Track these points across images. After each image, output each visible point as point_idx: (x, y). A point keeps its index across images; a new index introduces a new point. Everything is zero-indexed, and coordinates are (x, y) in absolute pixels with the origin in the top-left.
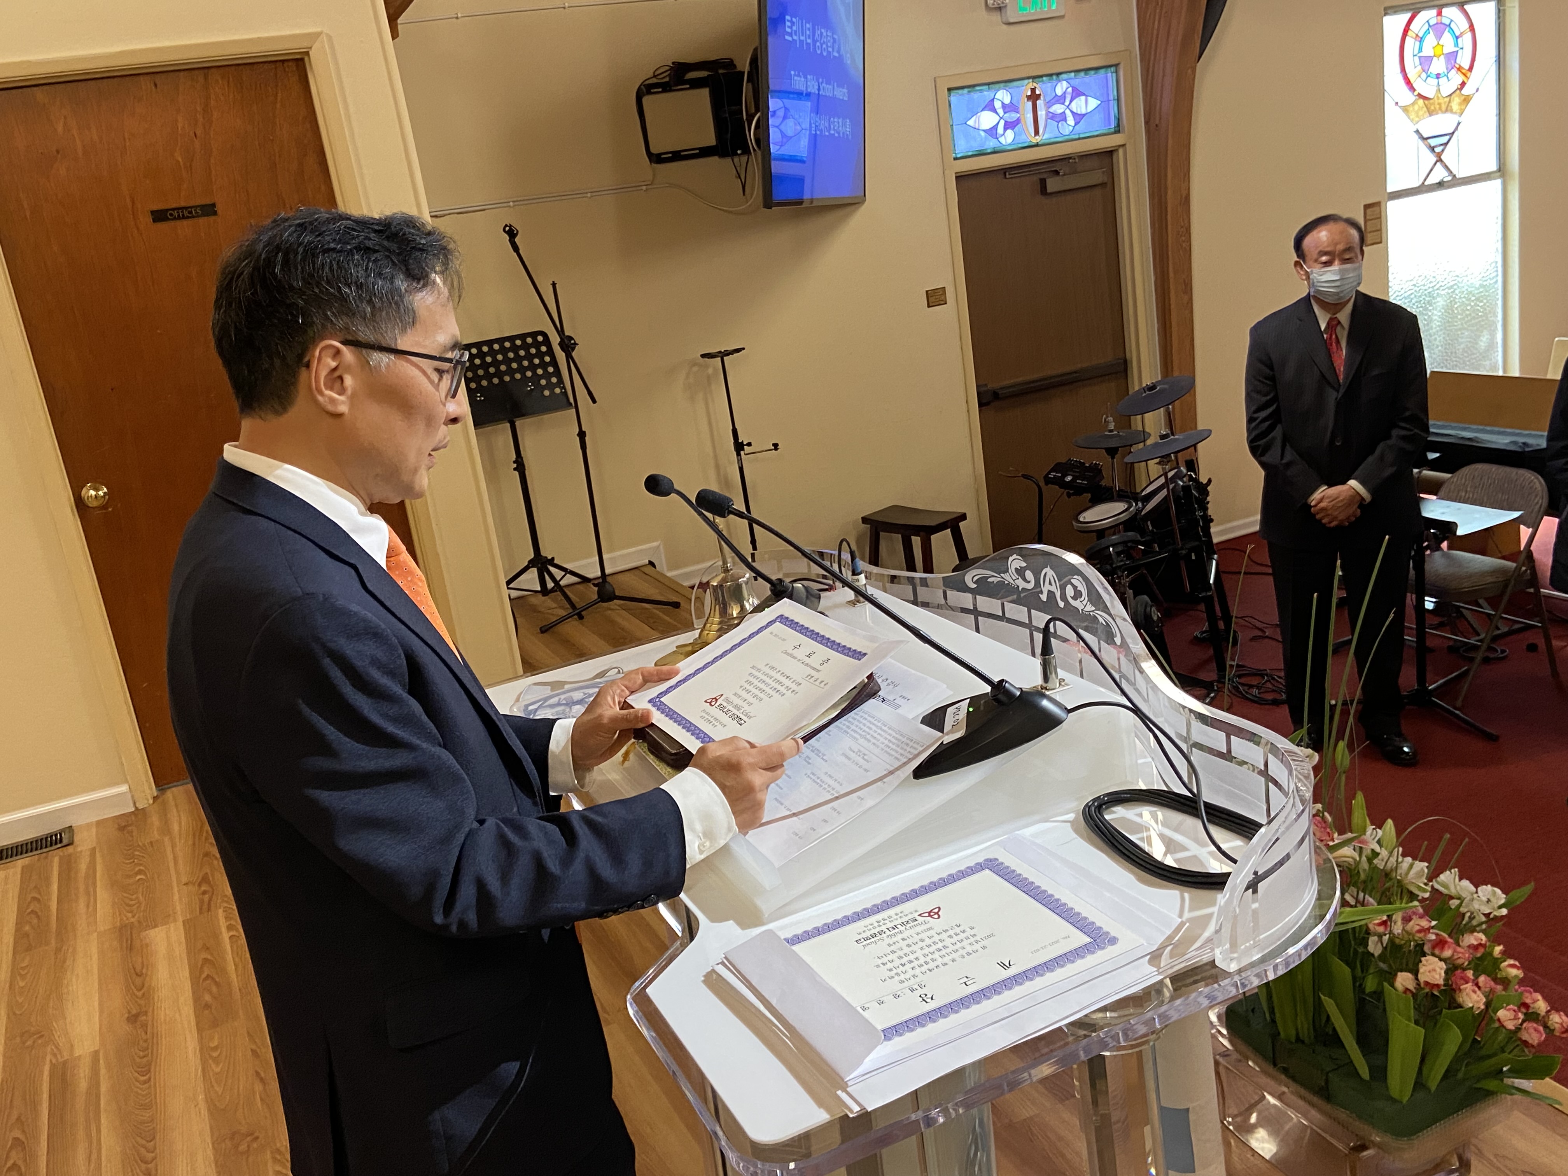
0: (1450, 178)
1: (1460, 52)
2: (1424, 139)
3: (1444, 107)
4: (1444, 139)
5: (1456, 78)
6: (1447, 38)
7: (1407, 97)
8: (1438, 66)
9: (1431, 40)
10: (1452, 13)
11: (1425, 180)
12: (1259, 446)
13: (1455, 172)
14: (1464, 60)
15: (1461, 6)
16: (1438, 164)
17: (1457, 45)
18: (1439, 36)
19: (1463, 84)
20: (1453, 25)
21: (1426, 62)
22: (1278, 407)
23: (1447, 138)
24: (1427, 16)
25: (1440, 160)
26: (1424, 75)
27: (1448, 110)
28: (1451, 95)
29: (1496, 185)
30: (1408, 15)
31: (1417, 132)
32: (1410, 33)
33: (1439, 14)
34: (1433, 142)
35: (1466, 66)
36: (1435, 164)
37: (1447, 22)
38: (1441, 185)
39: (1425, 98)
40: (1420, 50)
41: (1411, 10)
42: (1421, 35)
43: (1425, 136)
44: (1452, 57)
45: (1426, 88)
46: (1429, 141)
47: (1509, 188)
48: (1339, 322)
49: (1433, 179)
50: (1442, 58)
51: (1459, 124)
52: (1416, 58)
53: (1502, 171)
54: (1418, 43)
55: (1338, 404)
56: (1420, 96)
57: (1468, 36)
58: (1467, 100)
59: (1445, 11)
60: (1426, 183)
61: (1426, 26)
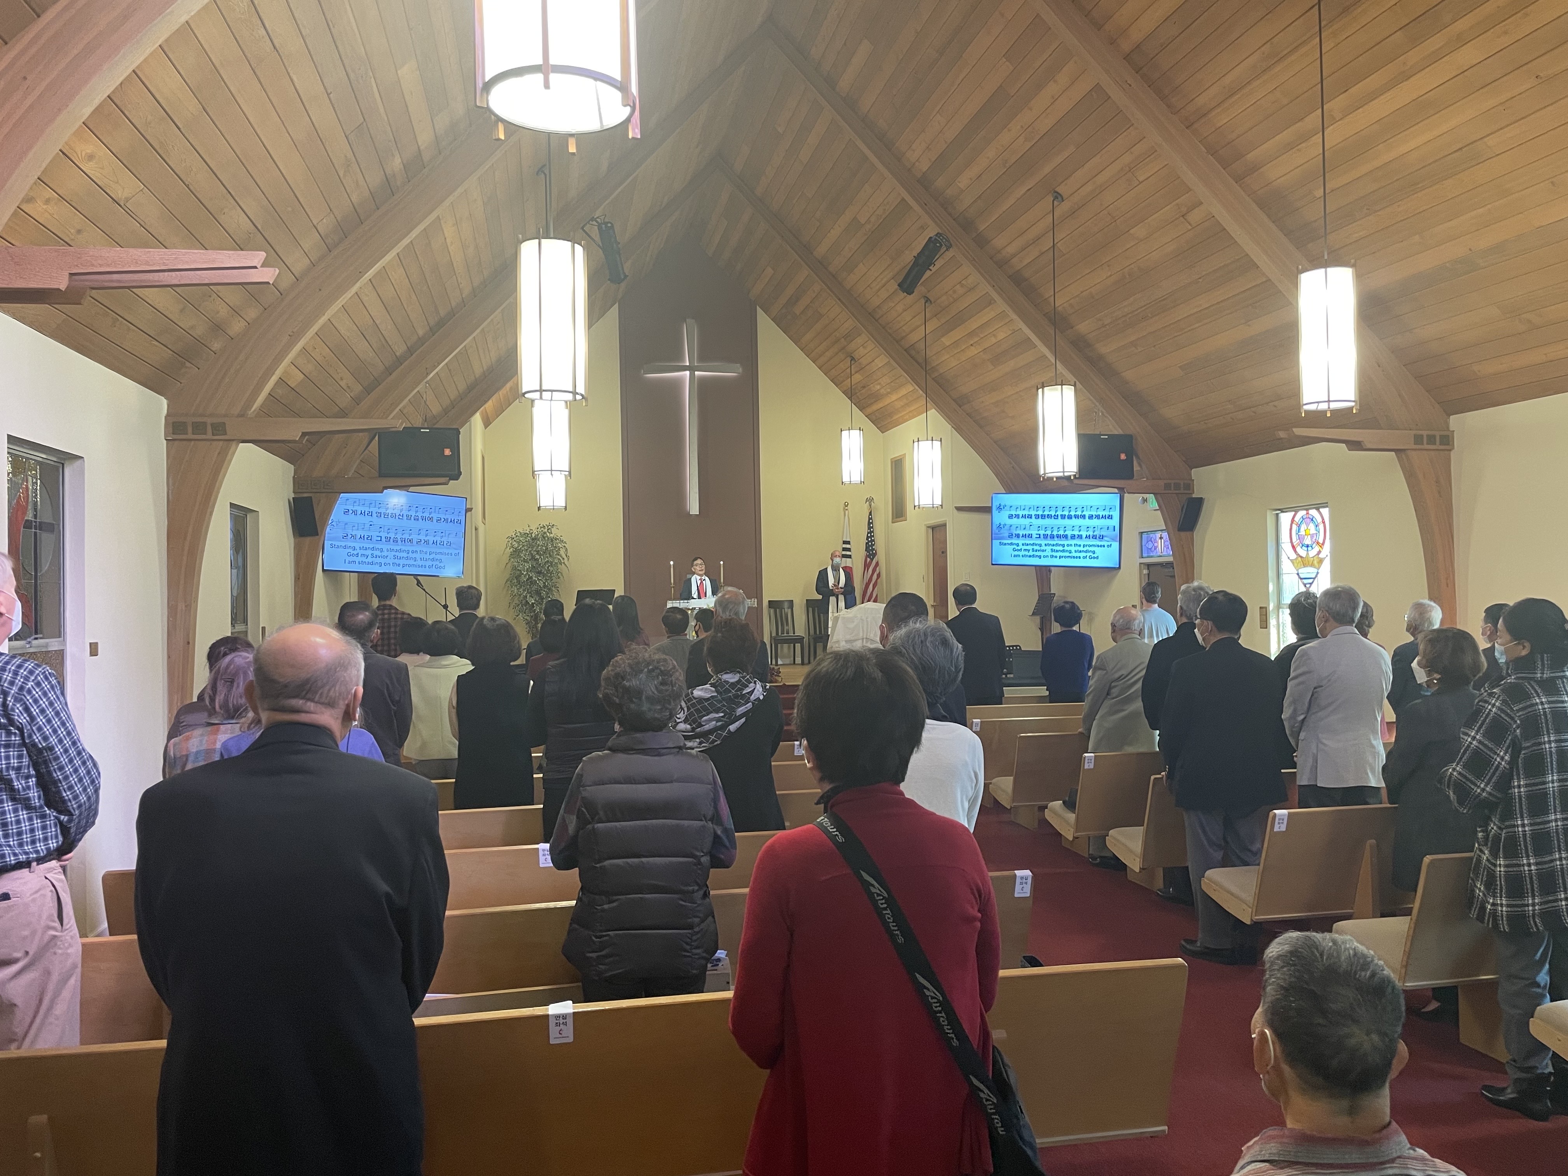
2: (1301, 579)
3: (1310, 563)
4: (1311, 581)
6: (1312, 526)
9: (1303, 527)
10: (1313, 512)
15: (1318, 509)
41: (1294, 510)
45: (1302, 552)
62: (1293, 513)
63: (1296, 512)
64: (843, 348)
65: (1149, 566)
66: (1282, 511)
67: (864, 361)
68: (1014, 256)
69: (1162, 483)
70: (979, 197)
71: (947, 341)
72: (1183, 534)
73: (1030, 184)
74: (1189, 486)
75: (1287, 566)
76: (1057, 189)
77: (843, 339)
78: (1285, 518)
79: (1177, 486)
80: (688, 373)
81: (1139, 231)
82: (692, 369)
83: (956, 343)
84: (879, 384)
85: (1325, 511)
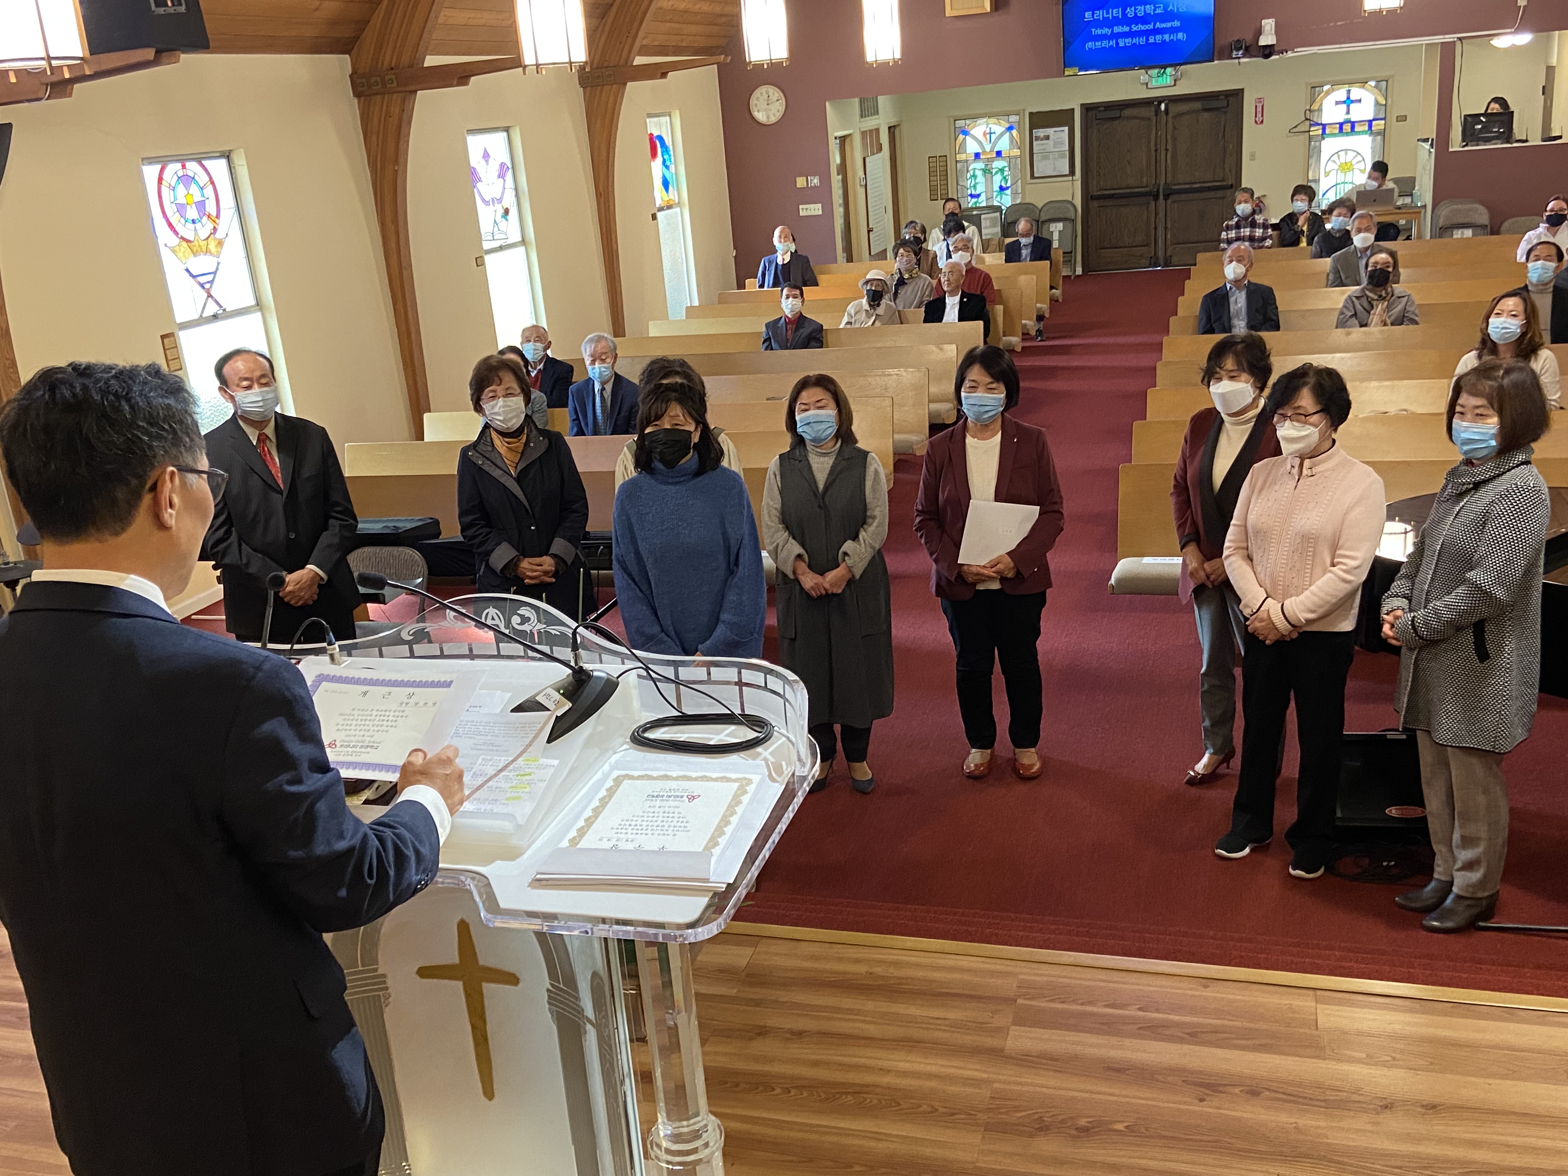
0: (221, 312)
1: (207, 201)
2: (194, 277)
3: (204, 249)
4: (210, 278)
5: (210, 226)
6: (194, 189)
7: (174, 241)
8: (192, 213)
9: (181, 189)
10: (193, 167)
11: (202, 312)
12: (218, 551)
13: (224, 307)
14: (211, 208)
15: (199, 161)
16: (210, 299)
17: (203, 196)
18: (187, 187)
19: (215, 229)
20: (196, 178)
21: (181, 209)
22: (229, 515)
23: (212, 276)
24: (174, 168)
25: (210, 296)
26: (183, 221)
27: (208, 252)
28: (207, 238)
29: (258, 316)
30: (158, 167)
31: (187, 270)
32: (163, 182)
33: (184, 167)
34: (202, 279)
35: (214, 213)
36: (207, 299)
37: (191, 174)
38: (215, 317)
39: (188, 241)
40: (175, 199)
41: (158, 162)
42: (173, 184)
43: (195, 274)
44: (201, 206)
45: (186, 232)
46: (199, 279)
47: (269, 319)
48: (267, 437)
49: (209, 312)
50: (194, 205)
51: (218, 264)
52: (174, 205)
53: (259, 305)
54: (172, 192)
55: (285, 505)
56: (183, 238)
57: (210, 187)
58: (220, 243)
59: (189, 165)
60: (204, 316)
61: (176, 178)
63: (164, 165)
78: (150, 172)
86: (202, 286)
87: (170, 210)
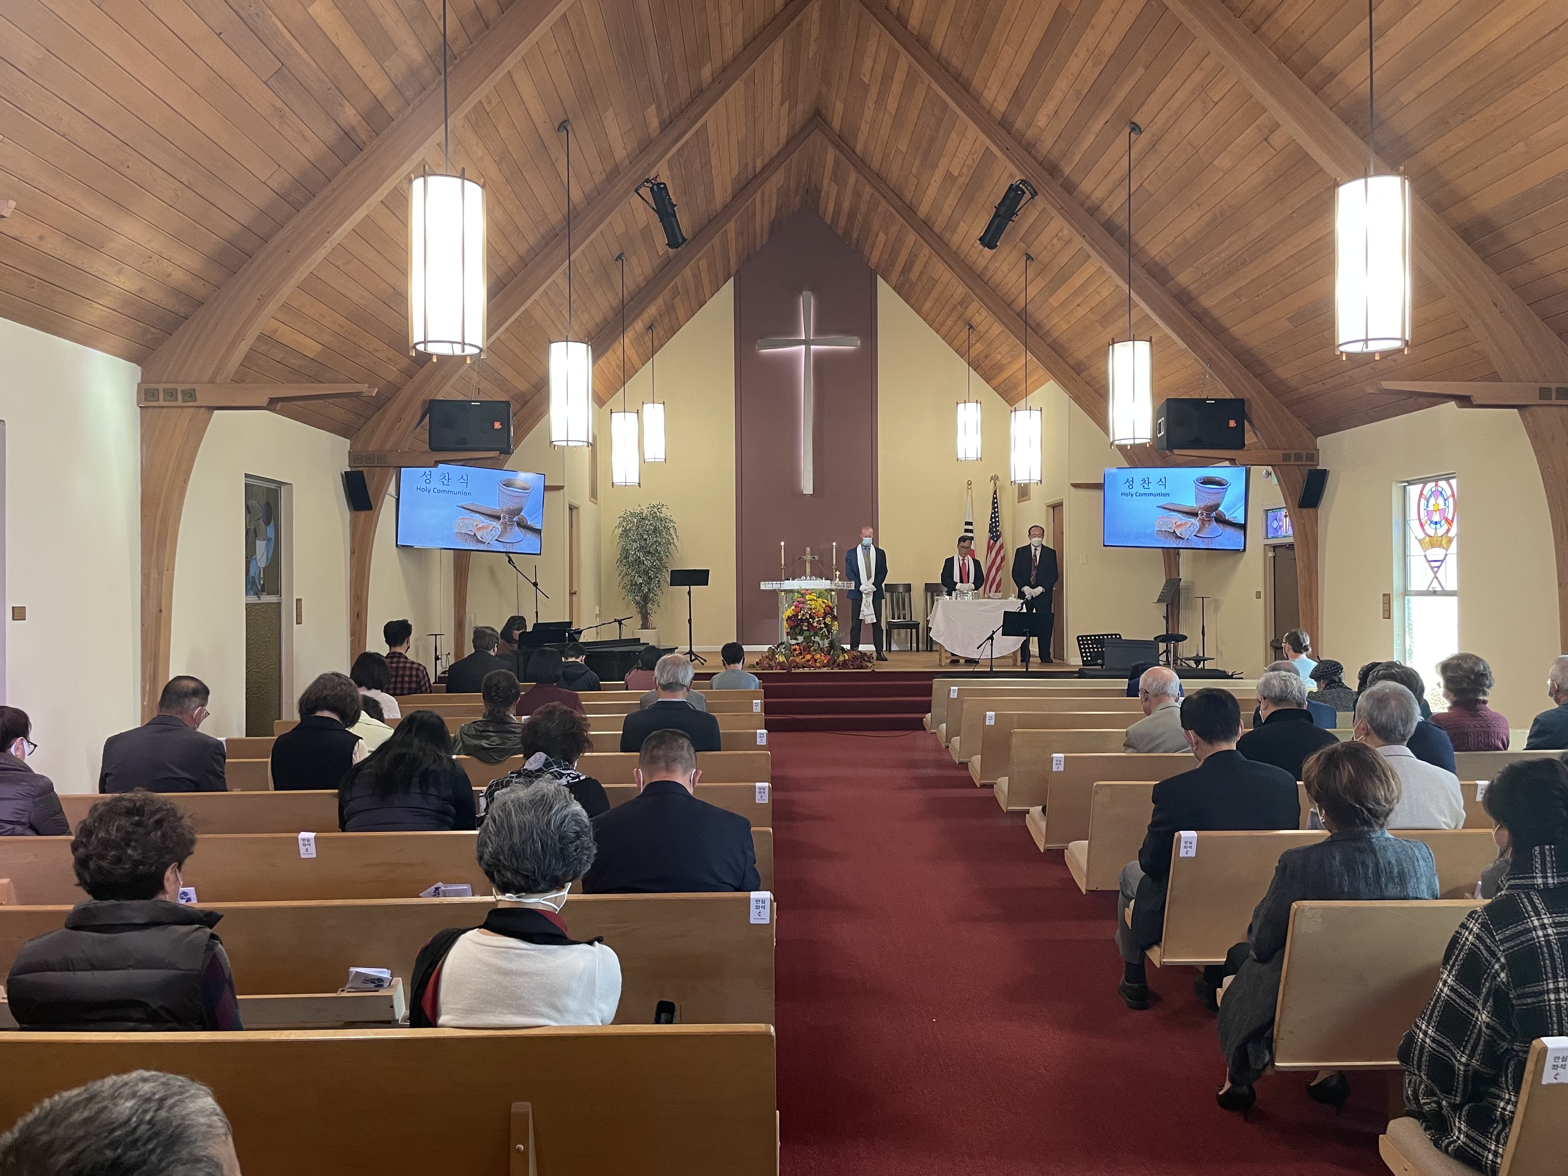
0: (1442, 590)
1: (1447, 509)
3: (1439, 544)
4: (1438, 564)
5: (1446, 527)
6: (1441, 500)
7: (1421, 535)
8: (1437, 517)
9: (1432, 501)
10: (1443, 484)
11: (1428, 587)
13: (1444, 587)
14: (1450, 514)
15: (1447, 480)
16: (1435, 579)
17: (1445, 505)
18: (1438, 498)
19: (1449, 530)
20: (1443, 492)
21: (1429, 514)
23: (1440, 563)
24: (1430, 486)
25: (1435, 576)
26: (1428, 522)
27: (1441, 546)
28: (1442, 536)
31: (1425, 556)
32: (1421, 495)
33: (1437, 485)
35: (1451, 518)
37: (1440, 489)
38: (1435, 593)
39: (1429, 536)
40: (1427, 506)
41: (1423, 482)
42: (1427, 497)
43: (1428, 560)
44: (1444, 512)
45: (1430, 530)
46: (1431, 563)
49: (1432, 588)
50: (1438, 512)
51: (1447, 555)
52: (1426, 511)
54: (1426, 502)
56: (1427, 534)
58: (1452, 541)
59: (1440, 483)
60: (1430, 590)
61: (1430, 493)
62: (1421, 485)
63: (1425, 484)
64: (961, 316)
65: (1275, 547)
66: (1410, 483)
67: (982, 329)
68: (1103, 200)
69: (1280, 453)
70: (1060, 136)
71: (1054, 301)
72: (1305, 511)
73: (1106, 115)
74: (1313, 456)
75: (1415, 548)
76: (1134, 120)
77: (959, 307)
78: (1414, 491)
79: (1298, 457)
80: (803, 347)
81: (1223, 162)
82: (807, 343)
83: (1063, 304)
84: (999, 353)
85: (1453, 482)
86: (1432, 568)
87: (1423, 514)
